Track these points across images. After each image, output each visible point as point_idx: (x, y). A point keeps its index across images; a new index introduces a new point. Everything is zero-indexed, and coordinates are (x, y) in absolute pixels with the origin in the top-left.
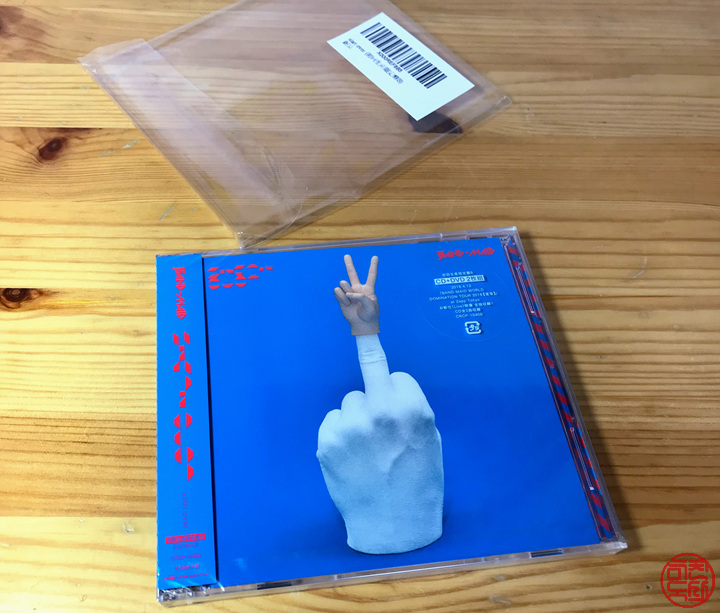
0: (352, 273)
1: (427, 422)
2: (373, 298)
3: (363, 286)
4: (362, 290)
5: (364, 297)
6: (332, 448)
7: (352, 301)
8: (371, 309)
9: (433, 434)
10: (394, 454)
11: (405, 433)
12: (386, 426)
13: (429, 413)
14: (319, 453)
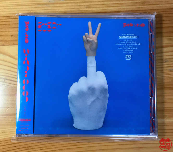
0: (90, 30)
1: (105, 90)
2: (96, 41)
3: (94, 36)
4: (93, 37)
5: (93, 40)
6: (73, 96)
7: (88, 42)
8: (94, 46)
9: (106, 94)
10: (92, 99)
11: (97, 93)
12: (92, 90)
13: (107, 87)
14: (69, 96)
